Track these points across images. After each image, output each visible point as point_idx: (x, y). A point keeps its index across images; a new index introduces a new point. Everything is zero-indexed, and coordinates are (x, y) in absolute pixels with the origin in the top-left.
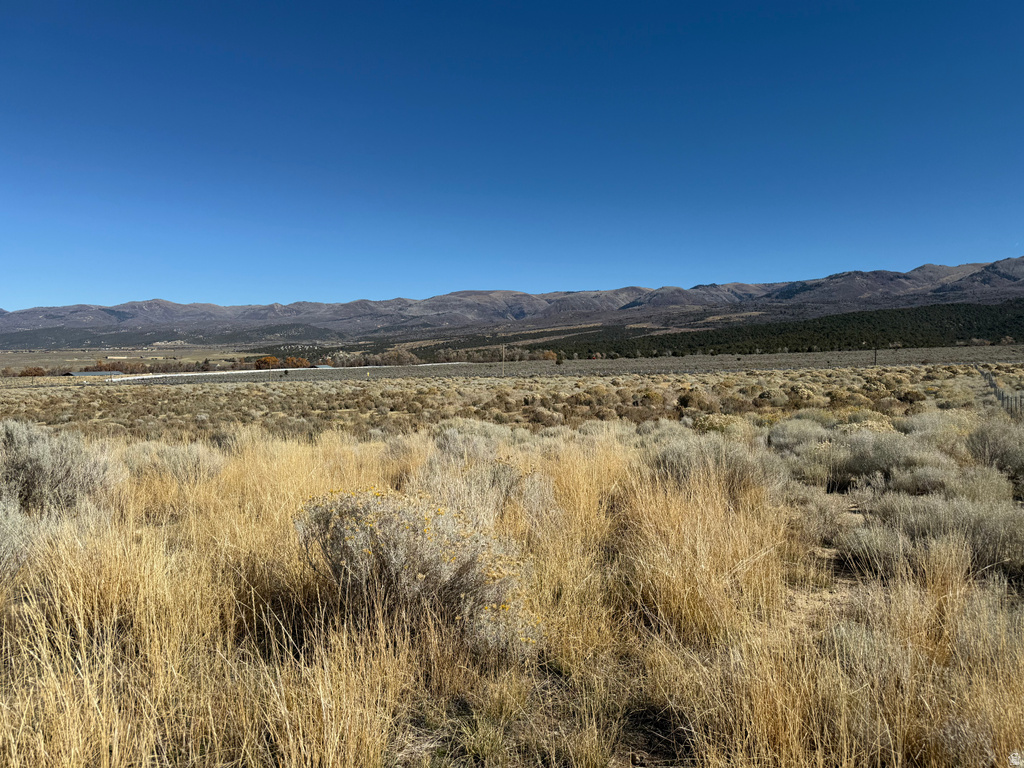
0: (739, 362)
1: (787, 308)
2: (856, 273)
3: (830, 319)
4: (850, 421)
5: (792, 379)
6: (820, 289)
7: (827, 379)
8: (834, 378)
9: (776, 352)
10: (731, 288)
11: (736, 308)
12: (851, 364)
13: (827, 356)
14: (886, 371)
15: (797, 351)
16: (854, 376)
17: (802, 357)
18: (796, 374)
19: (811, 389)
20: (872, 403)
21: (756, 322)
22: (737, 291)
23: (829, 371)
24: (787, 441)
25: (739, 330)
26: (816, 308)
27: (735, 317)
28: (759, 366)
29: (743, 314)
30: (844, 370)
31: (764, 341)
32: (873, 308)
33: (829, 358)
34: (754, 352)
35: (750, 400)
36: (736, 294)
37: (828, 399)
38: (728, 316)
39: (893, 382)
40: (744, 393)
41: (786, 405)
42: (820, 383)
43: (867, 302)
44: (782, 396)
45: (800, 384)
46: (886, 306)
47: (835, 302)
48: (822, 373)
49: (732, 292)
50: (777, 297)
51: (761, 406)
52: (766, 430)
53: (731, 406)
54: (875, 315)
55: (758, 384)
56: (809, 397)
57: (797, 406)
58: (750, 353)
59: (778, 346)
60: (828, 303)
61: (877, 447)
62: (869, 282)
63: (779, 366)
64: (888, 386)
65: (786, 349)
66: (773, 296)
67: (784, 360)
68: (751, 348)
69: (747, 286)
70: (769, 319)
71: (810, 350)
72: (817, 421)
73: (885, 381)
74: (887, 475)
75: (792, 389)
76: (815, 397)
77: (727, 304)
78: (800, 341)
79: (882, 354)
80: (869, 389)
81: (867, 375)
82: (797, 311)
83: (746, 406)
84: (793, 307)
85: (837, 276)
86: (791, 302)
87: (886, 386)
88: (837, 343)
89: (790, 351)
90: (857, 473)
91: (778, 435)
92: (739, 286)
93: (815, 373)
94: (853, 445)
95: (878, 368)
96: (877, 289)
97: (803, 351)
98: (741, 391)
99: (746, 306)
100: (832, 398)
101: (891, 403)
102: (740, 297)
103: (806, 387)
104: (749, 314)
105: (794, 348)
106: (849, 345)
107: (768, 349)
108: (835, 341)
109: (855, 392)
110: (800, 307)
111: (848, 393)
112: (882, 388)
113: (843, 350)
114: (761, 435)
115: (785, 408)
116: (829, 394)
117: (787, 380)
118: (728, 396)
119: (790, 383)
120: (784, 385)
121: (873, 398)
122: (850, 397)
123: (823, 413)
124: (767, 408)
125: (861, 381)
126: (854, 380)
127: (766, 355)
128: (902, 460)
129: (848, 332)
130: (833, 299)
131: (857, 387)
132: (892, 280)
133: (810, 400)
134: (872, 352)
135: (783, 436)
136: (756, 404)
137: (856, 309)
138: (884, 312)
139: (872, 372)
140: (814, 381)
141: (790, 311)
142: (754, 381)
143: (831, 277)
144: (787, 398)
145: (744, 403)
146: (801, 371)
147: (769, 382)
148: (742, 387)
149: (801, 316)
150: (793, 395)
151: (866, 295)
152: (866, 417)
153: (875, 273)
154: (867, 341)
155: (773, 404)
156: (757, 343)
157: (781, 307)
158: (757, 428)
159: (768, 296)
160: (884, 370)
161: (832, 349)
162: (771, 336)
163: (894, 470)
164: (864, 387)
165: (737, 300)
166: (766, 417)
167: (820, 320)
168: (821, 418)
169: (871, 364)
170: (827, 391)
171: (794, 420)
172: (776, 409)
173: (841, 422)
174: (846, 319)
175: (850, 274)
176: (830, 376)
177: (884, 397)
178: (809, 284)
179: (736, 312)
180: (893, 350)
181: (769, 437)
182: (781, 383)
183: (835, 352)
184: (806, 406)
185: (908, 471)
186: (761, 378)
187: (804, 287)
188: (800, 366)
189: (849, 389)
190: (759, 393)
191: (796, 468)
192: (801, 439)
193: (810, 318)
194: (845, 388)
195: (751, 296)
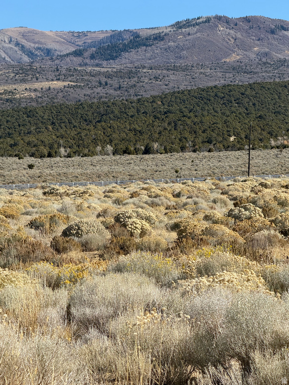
0: (31, 172)
1: (108, 76)
2: (219, 18)
3: (179, 96)
4: (200, 273)
5: (118, 202)
6: (161, 44)
7: (173, 201)
8: (184, 199)
9: (92, 154)
10: (15, 36)
11: (25, 73)
12: (212, 175)
13: (176, 160)
14: (265, 186)
15: (126, 152)
16: (217, 195)
17: (135, 163)
18: (123, 192)
19: (148, 219)
20: (241, 240)
21: (59, 100)
22: (24, 42)
23: (178, 187)
24: (97, 312)
25: (30, 113)
26: (156, 78)
27: (24, 91)
28: (63, 178)
29: (37, 85)
30: (201, 185)
31: (73, 133)
32: (244, 79)
33: (179, 164)
34: (57, 154)
35: (47, 241)
36: (23, 48)
37: (174, 235)
38: (10, 87)
39: (274, 204)
40: (37, 228)
41: (106, 247)
42: (162, 208)
43: (236, 69)
44: (99, 231)
45: (129, 209)
46: (264, 76)
47: (185, 69)
48: (165, 189)
49: (17, 44)
50: (92, 57)
51: (65, 250)
52: (63, 295)
53: (14, 252)
54: (248, 92)
55: (61, 211)
56: (143, 233)
57: (124, 249)
58: (50, 155)
59: (95, 142)
60: (175, 69)
61: (232, 319)
62: (239, 35)
63: (97, 178)
64: (266, 211)
65: (109, 148)
66: (86, 54)
67: (106, 169)
68: (51, 147)
69: (43, 34)
70: (81, 94)
71: (147, 151)
72: (149, 275)
73: (261, 202)
74: (246, 365)
75: (117, 219)
76: (154, 233)
77: (10, 66)
78: (131, 135)
79: (260, 157)
80: (237, 218)
81: (236, 194)
82: (125, 83)
83: (38, 253)
84: (118, 74)
85: (188, 23)
86: (114, 66)
87: (264, 211)
88: (191, 138)
89: (115, 153)
90: (201, 364)
91: (83, 303)
92: (27, 34)
93: (155, 190)
94: (196, 316)
95: (253, 181)
96: (250, 48)
97: (136, 151)
98: (33, 225)
99: (41, 71)
100: (180, 233)
101: (270, 240)
102: (30, 54)
103: (139, 216)
104: (45, 85)
105: (122, 146)
106: (210, 142)
107: (80, 148)
108: (187, 135)
109: (215, 222)
110: (130, 74)
111: (206, 224)
112: (258, 215)
113: (200, 150)
114: (55, 304)
115: (105, 252)
116: (175, 227)
117: (109, 204)
118: (8, 235)
119: (114, 209)
120: (103, 214)
121: (243, 232)
122: (207, 232)
123: (158, 261)
124: (75, 254)
125: (225, 204)
126: (215, 201)
127: (76, 159)
128: (268, 339)
129: (208, 119)
130: (181, 63)
131: (219, 212)
132: (273, 32)
133: (146, 239)
134: (243, 154)
135: (92, 305)
136: (58, 248)
137: (218, 80)
138: (262, 86)
139: (243, 188)
140: (153, 205)
141: (115, 82)
142: (54, 205)
143: (179, 25)
144: (108, 235)
145: (35, 246)
146: (133, 187)
147: (79, 208)
148: (35, 216)
149: (132, 91)
150: (118, 229)
151: (233, 58)
152: (224, 266)
153: (247, 20)
154: (237, 135)
155: (86, 247)
156: (62, 137)
157: (100, 73)
158: (48, 290)
159: (78, 53)
160: (262, 184)
161: (183, 149)
162: (84, 125)
163: (257, 356)
164: (230, 214)
165: (26, 59)
166: (67, 270)
167: (163, 98)
168: (156, 270)
169: (243, 173)
170: (172, 222)
171: (111, 274)
172: (87, 255)
173: (185, 276)
174: (205, 96)
175: (208, 20)
176: (178, 195)
177: (260, 229)
178: (143, 34)
179: (24, 81)
180: (275, 151)
181: (69, 307)
182: (100, 209)
183: (188, 154)
184: (139, 248)
185: (277, 356)
186: (67, 200)
187: (137, 41)
188: (131, 178)
189: (207, 218)
190: (64, 227)
191: (102, 361)
192: (119, 308)
193: (147, 95)
194: (201, 216)
195: (48, 52)
